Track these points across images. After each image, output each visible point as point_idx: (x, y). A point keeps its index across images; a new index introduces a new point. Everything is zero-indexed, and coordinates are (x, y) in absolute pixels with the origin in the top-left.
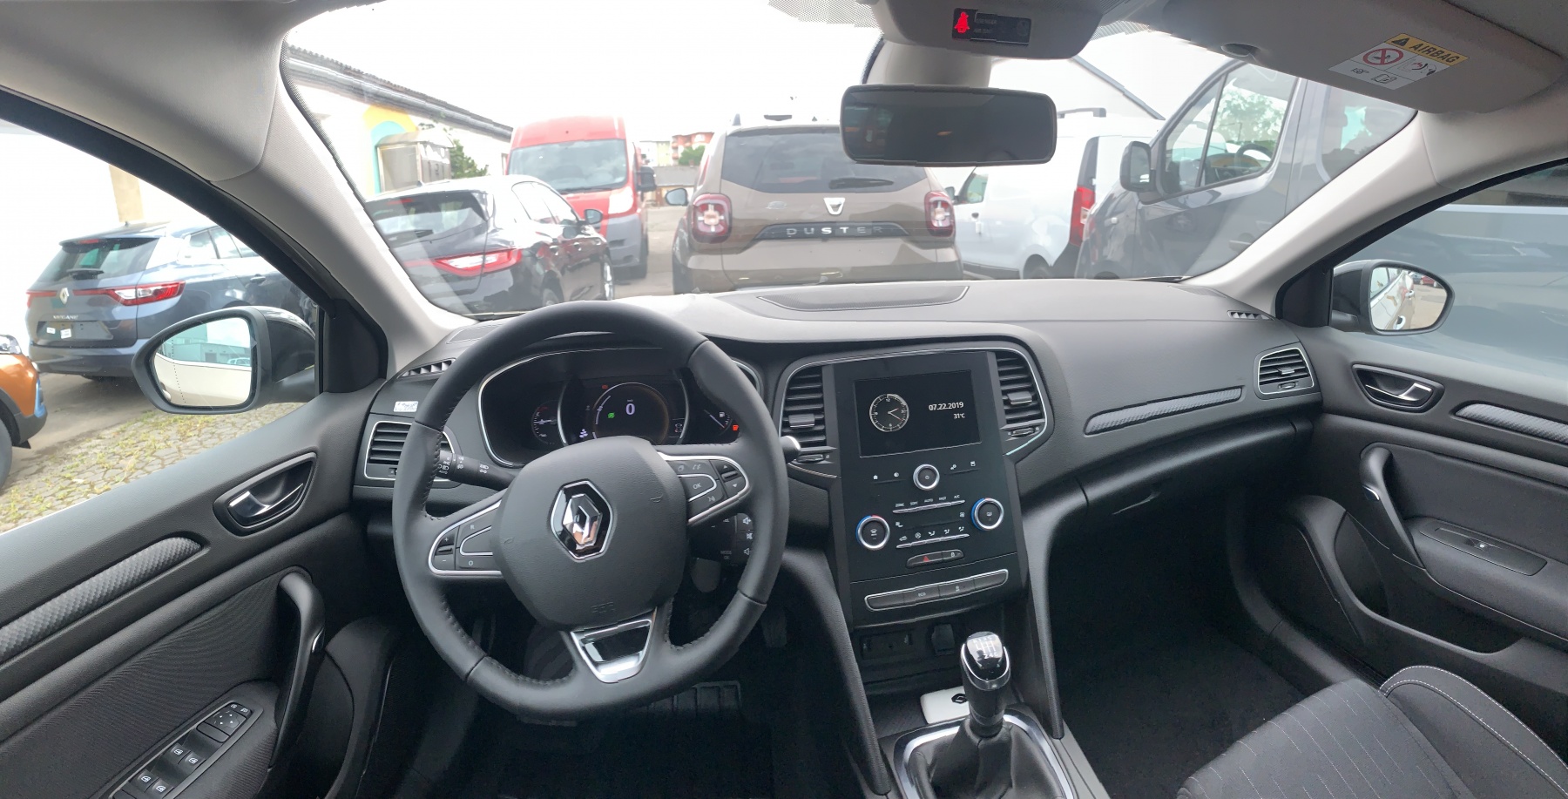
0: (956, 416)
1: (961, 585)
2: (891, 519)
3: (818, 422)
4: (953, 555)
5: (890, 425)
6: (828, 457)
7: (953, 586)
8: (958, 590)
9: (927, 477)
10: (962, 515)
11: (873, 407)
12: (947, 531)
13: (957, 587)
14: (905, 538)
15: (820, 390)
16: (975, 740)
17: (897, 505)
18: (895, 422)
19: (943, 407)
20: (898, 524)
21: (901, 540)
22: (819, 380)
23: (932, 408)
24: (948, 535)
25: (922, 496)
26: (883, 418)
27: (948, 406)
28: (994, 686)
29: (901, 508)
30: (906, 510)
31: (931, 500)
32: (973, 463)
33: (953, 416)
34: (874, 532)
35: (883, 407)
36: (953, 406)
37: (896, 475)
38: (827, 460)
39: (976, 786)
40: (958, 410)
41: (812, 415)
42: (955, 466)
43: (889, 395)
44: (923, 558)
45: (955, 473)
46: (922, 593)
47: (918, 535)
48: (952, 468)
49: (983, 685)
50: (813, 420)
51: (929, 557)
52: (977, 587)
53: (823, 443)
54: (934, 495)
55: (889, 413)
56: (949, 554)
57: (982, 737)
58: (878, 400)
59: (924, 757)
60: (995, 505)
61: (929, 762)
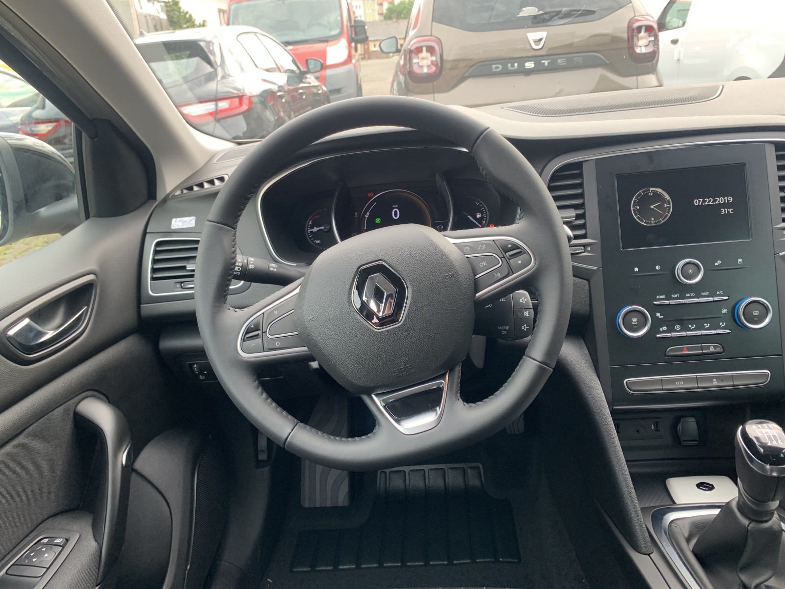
0: (724, 211)
1: (719, 378)
2: (653, 309)
3: (578, 217)
4: (712, 349)
5: (653, 219)
6: (588, 249)
7: (711, 379)
8: (715, 383)
9: (691, 271)
10: (724, 311)
11: (635, 201)
12: (707, 326)
13: (715, 380)
14: (665, 328)
15: (581, 186)
16: (745, 522)
17: (658, 297)
18: (657, 216)
19: (709, 202)
20: (658, 315)
21: (661, 330)
22: (580, 176)
23: (696, 202)
24: (708, 329)
25: (684, 290)
26: (644, 211)
27: (715, 201)
28: (775, 474)
29: (661, 300)
30: (667, 302)
31: (693, 294)
32: (740, 260)
33: (721, 211)
34: (635, 321)
35: (645, 201)
36: (720, 200)
37: (657, 268)
38: (588, 252)
39: (740, 564)
40: (725, 205)
41: (573, 210)
42: (719, 262)
43: (651, 189)
44: (681, 350)
45: (718, 269)
46: (680, 382)
47: (678, 327)
48: (716, 264)
49: (763, 469)
50: (574, 215)
51: (689, 349)
52: (736, 383)
53: (584, 236)
54: (696, 289)
55: (652, 207)
56: (708, 348)
57: (752, 520)
58: (640, 194)
59: (681, 529)
60: (763, 304)
61: (686, 535)
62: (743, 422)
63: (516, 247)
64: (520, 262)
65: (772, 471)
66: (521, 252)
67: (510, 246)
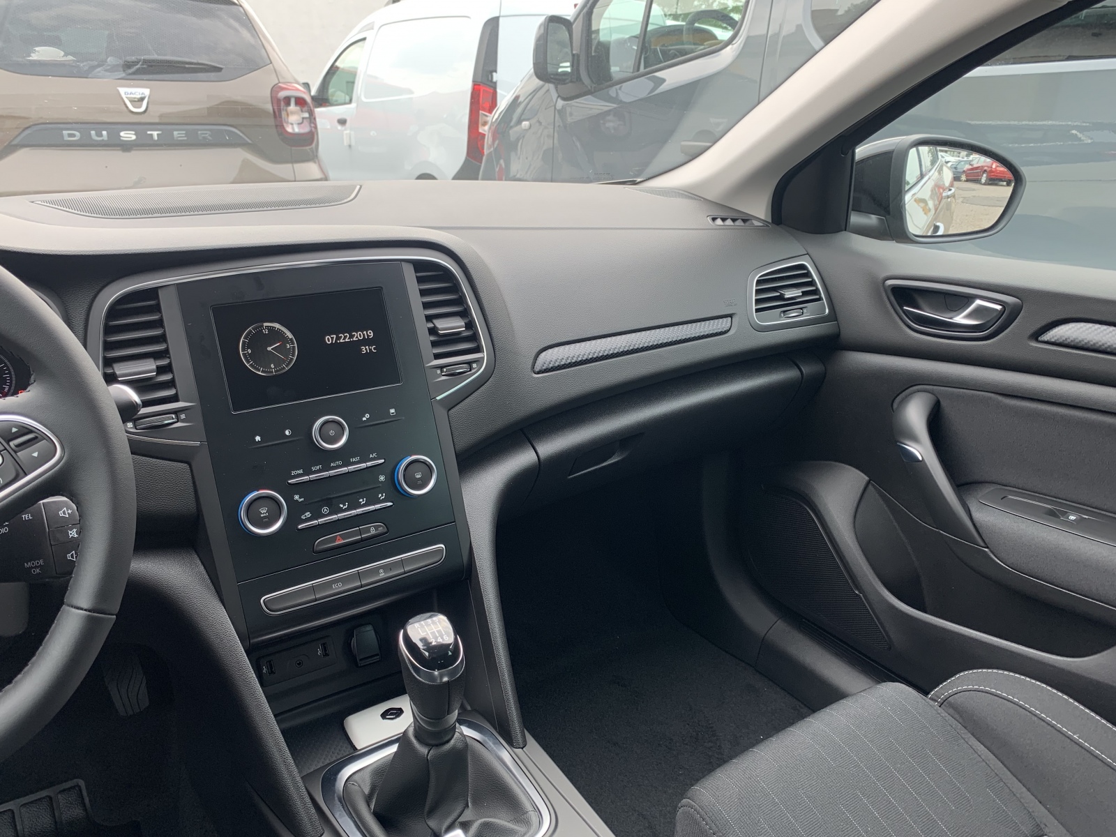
0: (364, 349)
1: (387, 568)
2: (288, 491)
3: (161, 370)
4: (373, 532)
5: (272, 366)
6: (183, 416)
7: (376, 570)
8: (382, 575)
9: (332, 433)
10: (382, 478)
11: (244, 342)
12: (362, 501)
13: (381, 571)
14: (308, 514)
15: (159, 323)
16: (423, 750)
17: (293, 473)
18: (278, 362)
19: (344, 338)
20: (296, 497)
21: (303, 517)
22: (157, 308)
23: (329, 340)
24: (364, 505)
25: (327, 458)
26: (259, 354)
27: (352, 336)
28: (445, 679)
29: (298, 477)
30: (306, 478)
31: (340, 463)
32: (392, 411)
33: (361, 350)
34: (264, 511)
35: (258, 342)
36: (358, 336)
37: (287, 433)
38: (183, 421)
39: (427, 809)
40: (366, 342)
41: (152, 360)
42: (367, 416)
43: (265, 324)
44: (334, 539)
45: (366, 426)
46: (337, 583)
47: (325, 510)
48: (364, 419)
49: (432, 678)
50: (155, 367)
51: (343, 537)
52: (407, 569)
53: (174, 399)
54: (343, 455)
55: (269, 349)
56: (368, 530)
57: (430, 746)
58: (250, 331)
59: (359, 786)
60: (424, 463)
61: (367, 791)
62: (403, 624)
63: (25, 430)
64: (36, 454)
65: (441, 676)
66: (36, 438)
67: (14, 430)
